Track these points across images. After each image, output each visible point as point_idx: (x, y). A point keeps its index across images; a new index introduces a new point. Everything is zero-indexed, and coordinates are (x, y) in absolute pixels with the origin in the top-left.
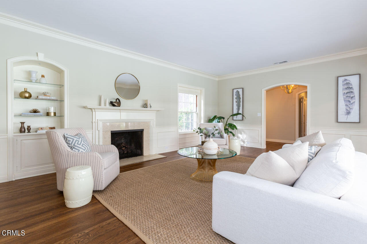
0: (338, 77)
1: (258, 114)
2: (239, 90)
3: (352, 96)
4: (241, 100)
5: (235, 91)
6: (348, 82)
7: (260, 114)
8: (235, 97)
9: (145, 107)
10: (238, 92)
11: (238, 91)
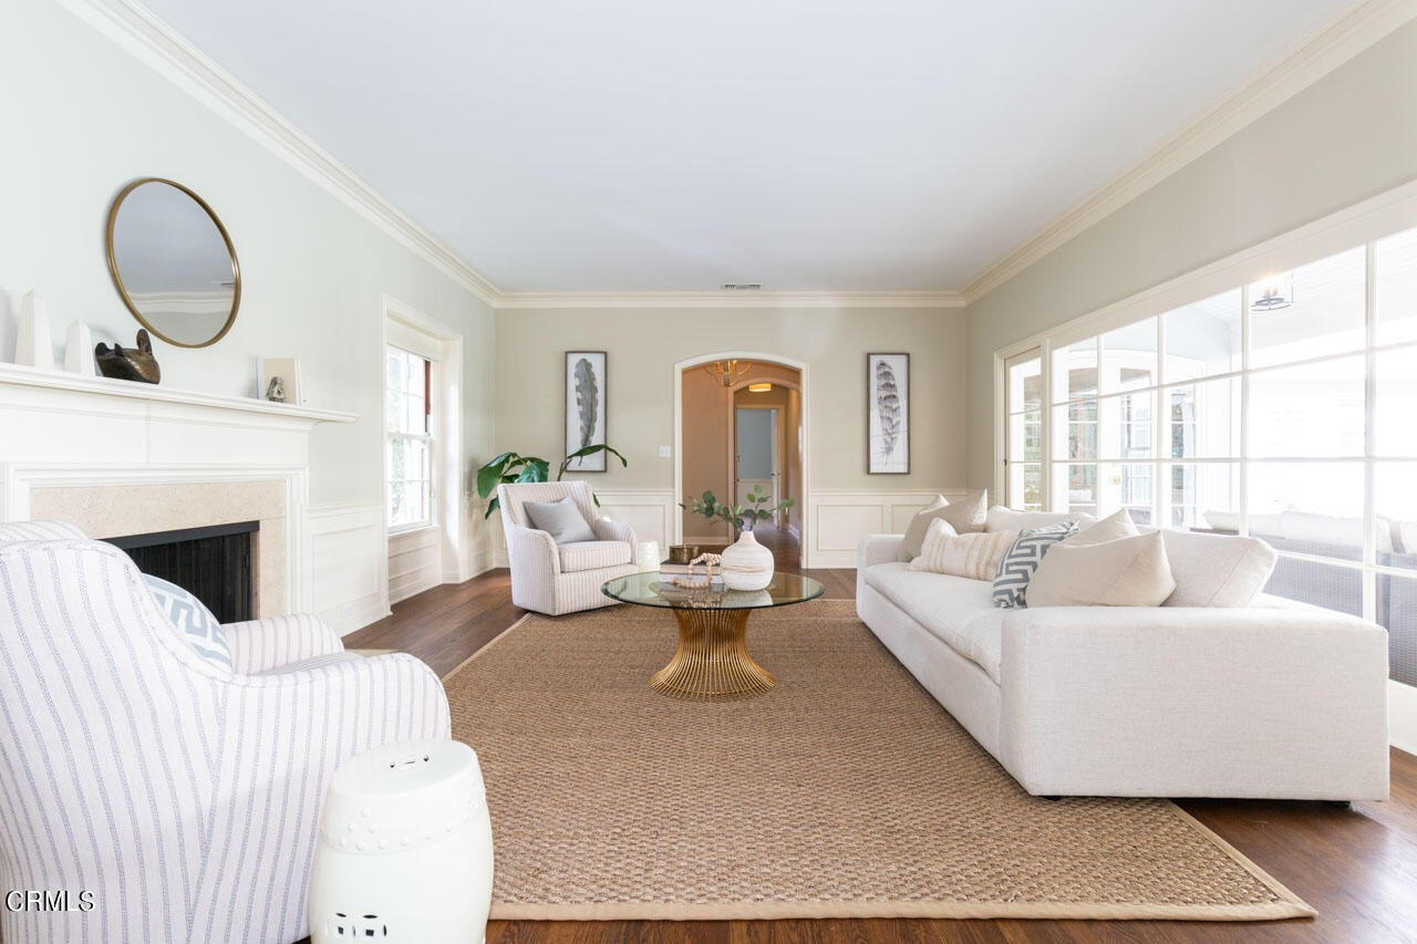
0: (868, 355)
1: (661, 448)
2: (590, 358)
3: (894, 406)
4: (600, 396)
5: (574, 360)
6: (887, 370)
7: (669, 448)
8: (573, 382)
9: (273, 399)
10: (587, 366)
11: (584, 360)
